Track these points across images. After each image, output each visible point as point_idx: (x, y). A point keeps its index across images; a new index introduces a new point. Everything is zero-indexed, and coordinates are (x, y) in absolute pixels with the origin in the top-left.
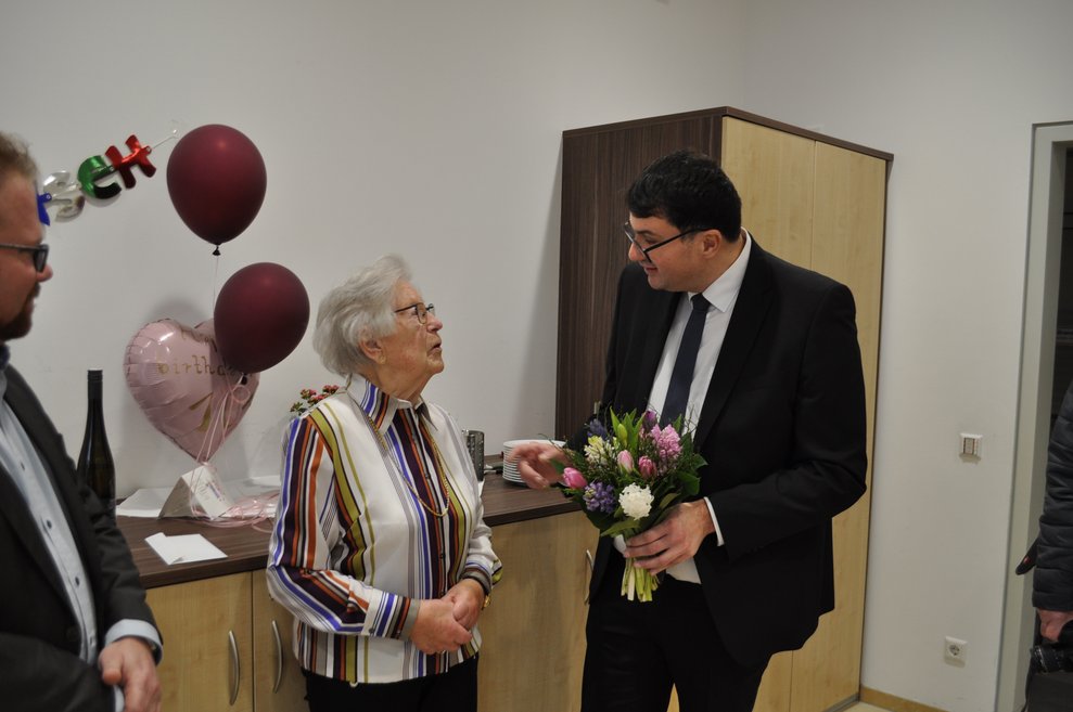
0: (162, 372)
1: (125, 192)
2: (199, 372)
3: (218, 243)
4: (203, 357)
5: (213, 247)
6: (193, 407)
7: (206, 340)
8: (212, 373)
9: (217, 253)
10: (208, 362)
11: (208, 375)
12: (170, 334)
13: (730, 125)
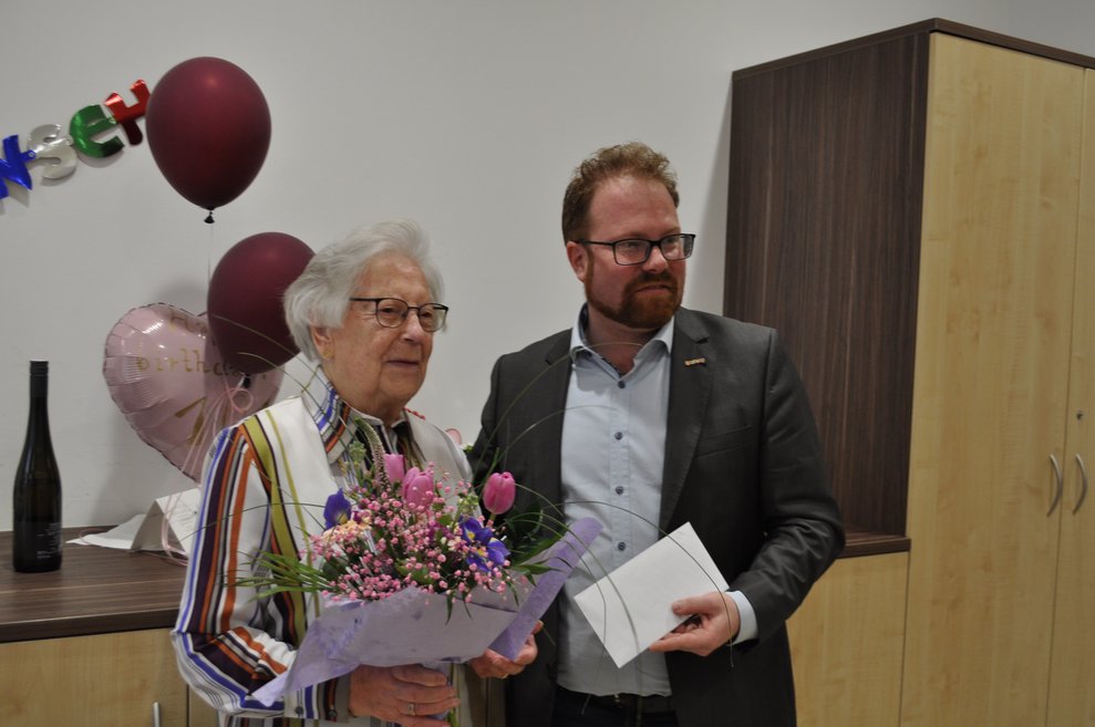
0: (141, 368)
1: (128, 149)
2: (189, 370)
3: (211, 208)
4: (195, 352)
5: (205, 213)
6: (180, 414)
7: (203, 331)
8: (206, 371)
9: (209, 220)
10: (202, 358)
11: (201, 375)
12: (160, 324)
13: (940, 44)
